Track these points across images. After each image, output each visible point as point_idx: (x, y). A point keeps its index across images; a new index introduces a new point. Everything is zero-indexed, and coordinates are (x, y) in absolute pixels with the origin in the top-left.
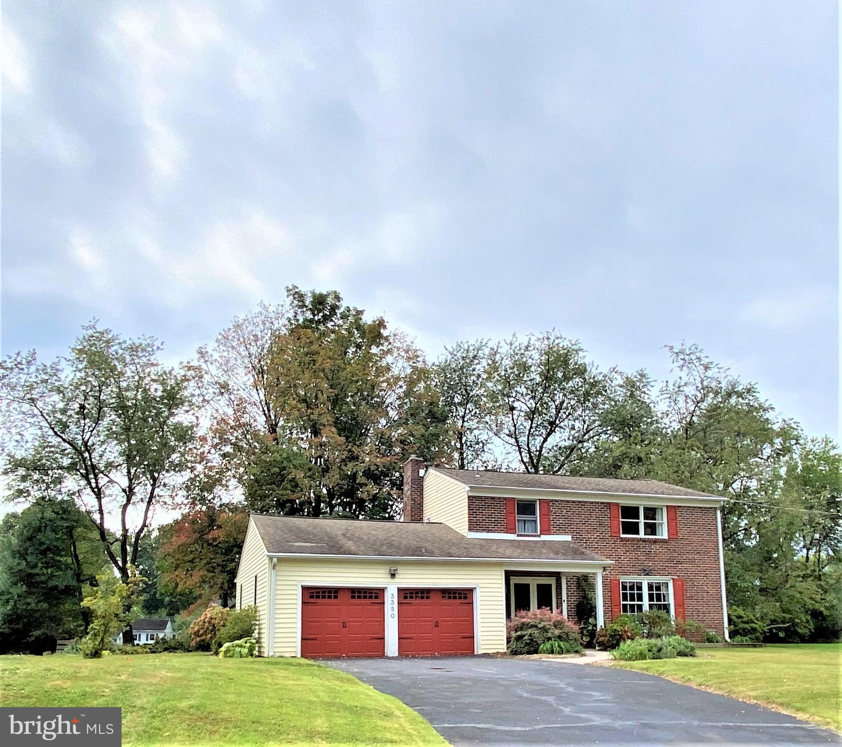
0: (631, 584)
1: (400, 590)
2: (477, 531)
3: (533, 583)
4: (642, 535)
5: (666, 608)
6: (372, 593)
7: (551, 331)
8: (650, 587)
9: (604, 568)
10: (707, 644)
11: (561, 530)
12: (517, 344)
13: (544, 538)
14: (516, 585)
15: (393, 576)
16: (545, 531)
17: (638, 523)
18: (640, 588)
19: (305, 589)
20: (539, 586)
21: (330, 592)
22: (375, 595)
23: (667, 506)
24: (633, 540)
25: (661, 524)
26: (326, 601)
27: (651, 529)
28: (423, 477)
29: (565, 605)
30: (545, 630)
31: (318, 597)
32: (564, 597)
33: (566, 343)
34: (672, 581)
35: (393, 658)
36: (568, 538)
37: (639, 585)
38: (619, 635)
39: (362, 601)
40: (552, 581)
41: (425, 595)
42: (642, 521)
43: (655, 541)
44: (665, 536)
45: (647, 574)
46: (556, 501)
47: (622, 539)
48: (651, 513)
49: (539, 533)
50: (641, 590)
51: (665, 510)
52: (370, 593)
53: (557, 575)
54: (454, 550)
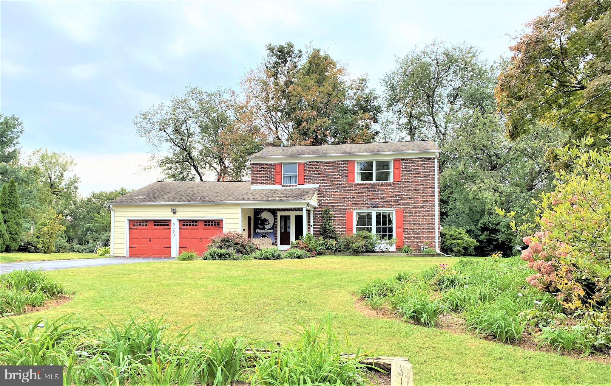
0: (363, 214)
1: (180, 221)
3: (292, 215)
4: (374, 181)
5: (390, 229)
8: (378, 216)
9: (308, 205)
11: (312, 181)
13: (300, 186)
15: (174, 213)
16: (300, 183)
17: (371, 173)
18: (370, 217)
19: (131, 221)
20: (296, 217)
21: (143, 223)
22: (166, 223)
23: (394, 159)
24: (367, 184)
25: (391, 172)
26: (141, 227)
27: (383, 176)
29: (312, 228)
31: (137, 225)
32: (312, 223)
34: (395, 211)
35: (175, 258)
36: (317, 186)
37: (369, 214)
39: (160, 227)
41: (195, 224)
42: (374, 171)
44: (392, 181)
45: (374, 207)
46: (309, 162)
47: (359, 185)
49: (297, 184)
51: (392, 162)
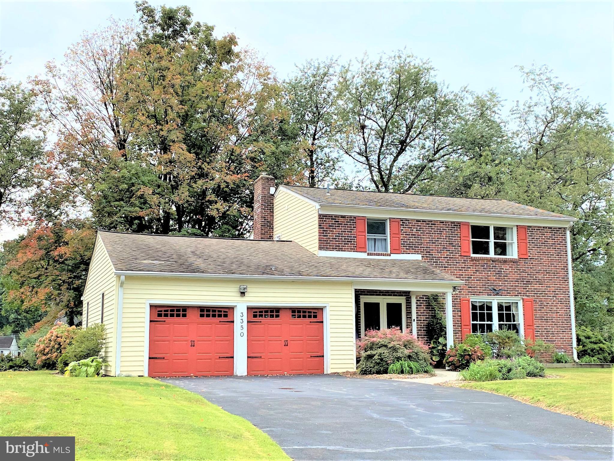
0: (481, 304)
1: (249, 309)
2: (327, 249)
3: (383, 302)
4: (492, 254)
5: (515, 328)
6: (221, 311)
7: (402, 50)
8: (500, 308)
9: (455, 288)
10: (556, 365)
11: (411, 248)
12: (368, 62)
13: (394, 257)
14: (365, 303)
15: (243, 294)
16: (395, 251)
17: (488, 243)
18: (490, 308)
19: (153, 307)
20: (389, 305)
21: (178, 310)
22: (225, 313)
23: (517, 226)
24: (483, 259)
25: (512, 244)
26: (175, 319)
27: (502, 248)
28: (273, 195)
29: (414, 325)
30: (394, 349)
31: (166, 315)
32: (414, 316)
33: (417, 62)
34: (521, 301)
35: (241, 377)
36: (419, 257)
37: (489, 305)
38: (469, 355)
39: (211, 319)
40: (402, 300)
41: (275, 314)
42: (492, 241)
43: (505, 261)
44: (515, 256)
45: (497, 294)
46: (407, 220)
47: (473, 260)
48: (501, 232)
49: (389, 252)
50: (491, 310)
51: (515, 230)
52: (219, 311)
53: (407, 295)
54: (303, 269)
